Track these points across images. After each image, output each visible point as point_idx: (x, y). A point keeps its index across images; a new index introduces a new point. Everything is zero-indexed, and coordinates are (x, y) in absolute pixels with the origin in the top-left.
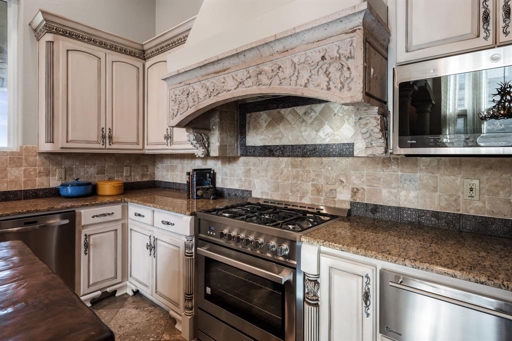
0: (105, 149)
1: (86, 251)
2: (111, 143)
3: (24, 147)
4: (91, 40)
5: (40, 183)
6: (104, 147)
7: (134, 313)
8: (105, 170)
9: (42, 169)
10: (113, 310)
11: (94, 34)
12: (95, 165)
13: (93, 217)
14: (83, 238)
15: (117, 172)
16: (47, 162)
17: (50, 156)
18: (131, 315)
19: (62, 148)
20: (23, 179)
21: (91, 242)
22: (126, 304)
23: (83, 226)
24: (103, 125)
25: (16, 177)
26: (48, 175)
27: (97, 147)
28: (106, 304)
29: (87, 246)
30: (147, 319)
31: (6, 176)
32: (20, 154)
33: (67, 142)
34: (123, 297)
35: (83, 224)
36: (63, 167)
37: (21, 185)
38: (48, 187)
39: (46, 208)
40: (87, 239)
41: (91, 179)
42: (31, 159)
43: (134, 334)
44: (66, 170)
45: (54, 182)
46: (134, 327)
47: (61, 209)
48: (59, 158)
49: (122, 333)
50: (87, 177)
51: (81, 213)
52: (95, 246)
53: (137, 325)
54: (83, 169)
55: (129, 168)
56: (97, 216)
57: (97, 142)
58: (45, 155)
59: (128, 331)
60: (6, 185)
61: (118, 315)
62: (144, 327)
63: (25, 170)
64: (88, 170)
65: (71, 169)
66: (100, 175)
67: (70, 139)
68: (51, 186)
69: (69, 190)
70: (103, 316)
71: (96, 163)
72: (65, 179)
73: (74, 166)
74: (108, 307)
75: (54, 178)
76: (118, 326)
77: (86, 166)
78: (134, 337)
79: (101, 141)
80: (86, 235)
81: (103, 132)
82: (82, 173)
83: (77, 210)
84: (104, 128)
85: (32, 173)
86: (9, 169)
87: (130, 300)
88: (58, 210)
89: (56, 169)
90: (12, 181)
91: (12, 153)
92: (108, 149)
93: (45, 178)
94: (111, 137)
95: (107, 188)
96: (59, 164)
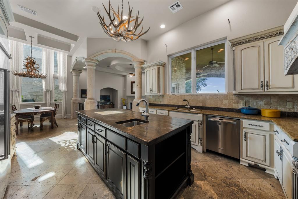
0: (264, 92)
1: (245, 139)
2: (268, 89)
3: (229, 92)
4: (254, 39)
5: (235, 106)
6: (263, 91)
7: (268, 186)
8: (270, 103)
9: (235, 101)
10: (257, 176)
11: (260, 34)
12: (263, 100)
13: (249, 125)
14: (244, 133)
15: (280, 105)
16: (237, 98)
17: (239, 96)
18: (264, 185)
19: (239, 92)
20: (228, 104)
21: (248, 136)
22: (268, 179)
23: (244, 128)
24: (262, 79)
25: (226, 103)
26: (238, 103)
27: (260, 91)
28: (257, 171)
29: (246, 137)
30: (273, 196)
31: (223, 103)
32: (227, 95)
33: (241, 90)
34: (270, 175)
35: (244, 126)
36: (244, 100)
37: (227, 106)
38: (238, 108)
39: (227, 116)
40: (246, 134)
41: (261, 107)
42: (231, 97)
43: (257, 194)
44: (246, 102)
45: (240, 107)
46: (260, 191)
47: (233, 117)
48: (243, 97)
49: (251, 187)
50: (258, 106)
51: (242, 122)
52: (251, 139)
53: (263, 192)
54: (255, 102)
55: (292, 103)
56: (252, 125)
57: (259, 89)
58: (237, 95)
59: (255, 189)
60: (222, 106)
61: (257, 179)
62: (266, 196)
63: (229, 101)
64: (258, 102)
65: (249, 102)
66: (266, 106)
67: (243, 88)
68: (239, 108)
69: (245, 111)
70: (250, 174)
71: (264, 99)
72: (246, 106)
73: (250, 100)
74: (256, 172)
75: (240, 105)
76: (252, 183)
77: (257, 101)
78: (255, 195)
79: (261, 88)
80: (245, 132)
81: (262, 83)
82: (255, 104)
83: (241, 120)
84: (263, 81)
85: (231, 102)
86: (223, 100)
87: (273, 180)
88: (231, 117)
89: (241, 102)
90: (224, 105)
91: (225, 95)
92: (266, 92)
93: (236, 104)
94: (268, 86)
95: (266, 113)
96: (243, 99)
